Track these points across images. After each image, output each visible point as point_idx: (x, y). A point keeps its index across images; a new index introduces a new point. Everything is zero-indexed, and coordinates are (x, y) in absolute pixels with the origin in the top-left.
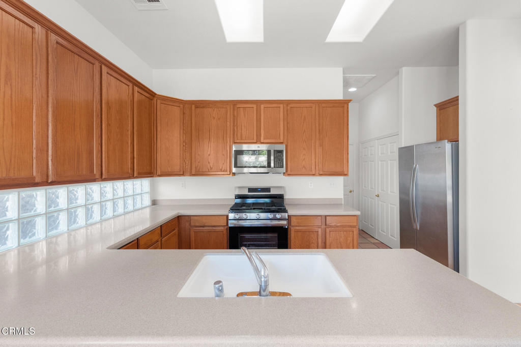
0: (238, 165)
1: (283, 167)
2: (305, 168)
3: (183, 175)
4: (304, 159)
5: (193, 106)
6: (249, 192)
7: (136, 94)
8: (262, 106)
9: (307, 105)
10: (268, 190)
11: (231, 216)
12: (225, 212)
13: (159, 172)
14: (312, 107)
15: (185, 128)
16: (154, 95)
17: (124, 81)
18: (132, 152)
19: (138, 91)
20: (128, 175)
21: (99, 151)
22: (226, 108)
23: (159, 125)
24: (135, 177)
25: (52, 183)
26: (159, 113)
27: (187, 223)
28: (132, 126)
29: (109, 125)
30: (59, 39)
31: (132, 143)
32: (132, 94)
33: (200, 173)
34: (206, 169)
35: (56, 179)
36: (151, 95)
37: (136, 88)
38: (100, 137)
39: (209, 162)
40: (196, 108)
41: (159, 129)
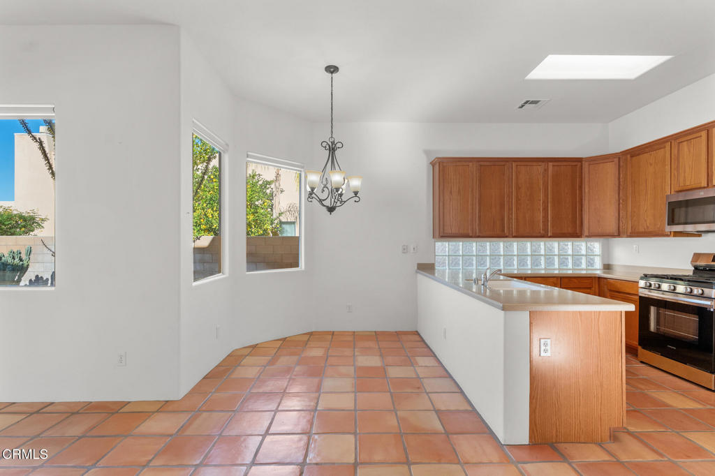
0: (675, 222)
6: (712, 261)
7: (550, 169)
11: (642, 283)
12: (636, 277)
15: (621, 183)
16: (580, 160)
17: (534, 164)
18: (546, 217)
19: (553, 166)
20: (539, 235)
21: (510, 219)
22: (665, 147)
23: (587, 187)
24: (550, 237)
25: (479, 237)
26: (587, 176)
27: (606, 286)
28: (546, 196)
29: (519, 200)
30: (482, 163)
31: (545, 209)
32: (546, 170)
33: (636, 234)
34: (641, 229)
35: (481, 235)
36: (576, 161)
37: (551, 164)
38: (510, 209)
39: (646, 221)
40: (632, 157)
41: (587, 190)
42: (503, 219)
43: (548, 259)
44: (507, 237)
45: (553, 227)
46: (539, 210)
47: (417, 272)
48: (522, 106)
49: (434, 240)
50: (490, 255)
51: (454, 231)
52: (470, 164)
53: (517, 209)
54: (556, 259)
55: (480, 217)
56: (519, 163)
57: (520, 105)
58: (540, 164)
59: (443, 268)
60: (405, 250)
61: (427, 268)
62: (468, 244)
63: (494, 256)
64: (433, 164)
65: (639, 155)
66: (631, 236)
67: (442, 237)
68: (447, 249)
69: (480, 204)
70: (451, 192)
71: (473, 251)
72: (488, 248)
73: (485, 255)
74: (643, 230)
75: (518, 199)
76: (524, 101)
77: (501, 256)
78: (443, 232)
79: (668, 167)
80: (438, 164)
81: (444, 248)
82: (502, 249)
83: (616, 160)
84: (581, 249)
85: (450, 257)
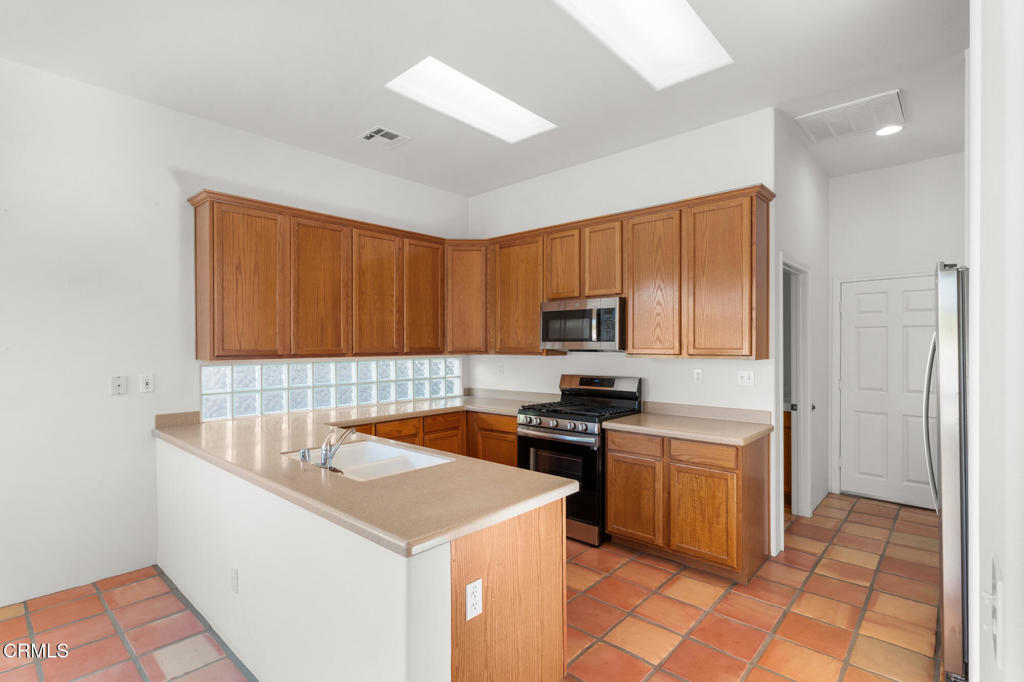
0: (550, 337)
1: (613, 340)
2: (660, 341)
3: (486, 351)
4: (659, 324)
5: (497, 246)
6: (580, 384)
7: (406, 248)
8: (587, 230)
9: (664, 215)
10: (610, 381)
11: (522, 418)
12: (513, 410)
13: (449, 348)
14: (672, 218)
15: (489, 281)
16: (441, 241)
17: (386, 237)
18: (400, 322)
19: (410, 244)
20: (392, 351)
21: (349, 323)
22: (537, 242)
23: (450, 281)
24: (406, 354)
25: (295, 356)
26: (450, 265)
27: (475, 424)
28: (401, 289)
29: (363, 293)
30: (301, 220)
31: (400, 311)
32: (401, 249)
33: (505, 350)
34: (512, 344)
35: (299, 353)
36: (436, 243)
37: (407, 241)
38: (350, 308)
39: (516, 333)
40: (501, 248)
41: (450, 287)
42: (337, 325)
43: (399, 386)
44: (343, 355)
45: (410, 337)
46: (392, 311)
47: (153, 435)
48: (371, 137)
49: (197, 363)
50: (313, 387)
51: (245, 346)
52: (279, 218)
53: (361, 308)
54: (410, 385)
55: (297, 320)
56: (363, 232)
57: (367, 133)
58: (393, 238)
59: (220, 420)
60: (121, 386)
61: (180, 425)
62: (273, 367)
63: (320, 389)
64: (195, 203)
65: (509, 247)
66: (499, 353)
67: (220, 357)
68: (228, 380)
69: (297, 296)
70: (238, 267)
71: (281, 381)
72: (310, 373)
73: (304, 388)
74: (514, 346)
75: (361, 293)
76: (375, 128)
77: (331, 386)
78: (221, 347)
79: (540, 268)
80: (207, 204)
81: (221, 377)
82: (332, 376)
83: (483, 249)
84: (439, 369)
85: (236, 396)
